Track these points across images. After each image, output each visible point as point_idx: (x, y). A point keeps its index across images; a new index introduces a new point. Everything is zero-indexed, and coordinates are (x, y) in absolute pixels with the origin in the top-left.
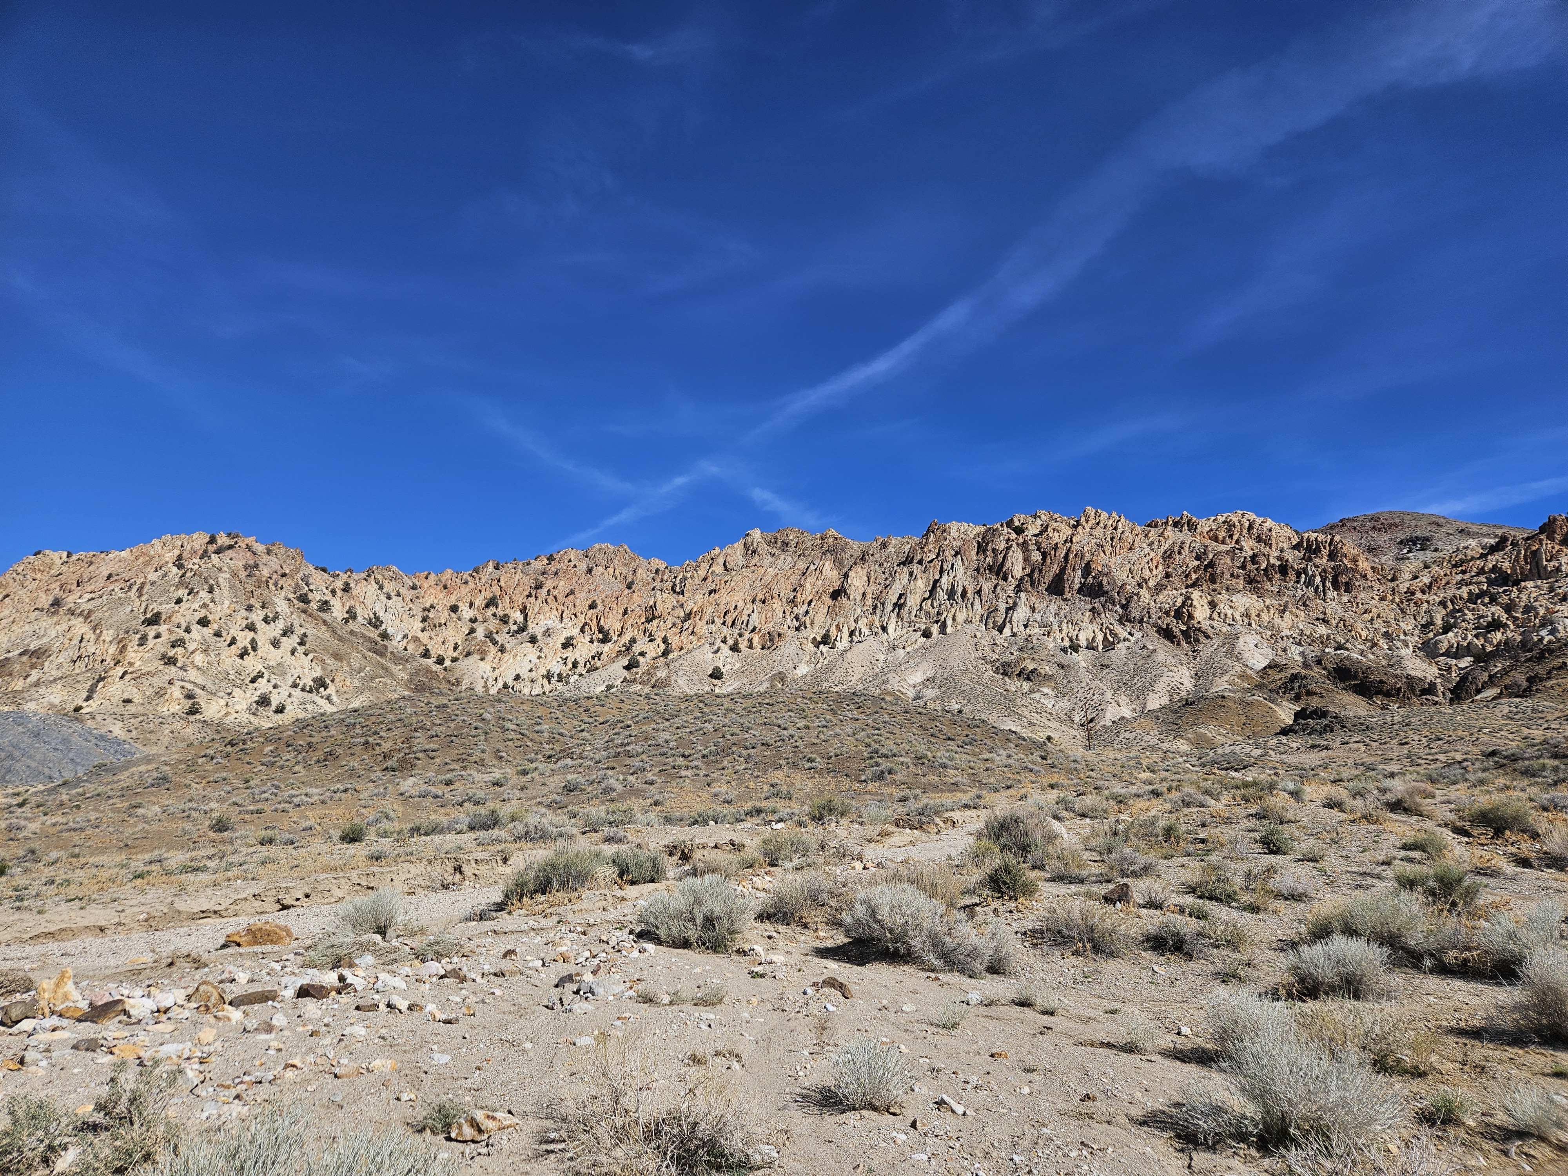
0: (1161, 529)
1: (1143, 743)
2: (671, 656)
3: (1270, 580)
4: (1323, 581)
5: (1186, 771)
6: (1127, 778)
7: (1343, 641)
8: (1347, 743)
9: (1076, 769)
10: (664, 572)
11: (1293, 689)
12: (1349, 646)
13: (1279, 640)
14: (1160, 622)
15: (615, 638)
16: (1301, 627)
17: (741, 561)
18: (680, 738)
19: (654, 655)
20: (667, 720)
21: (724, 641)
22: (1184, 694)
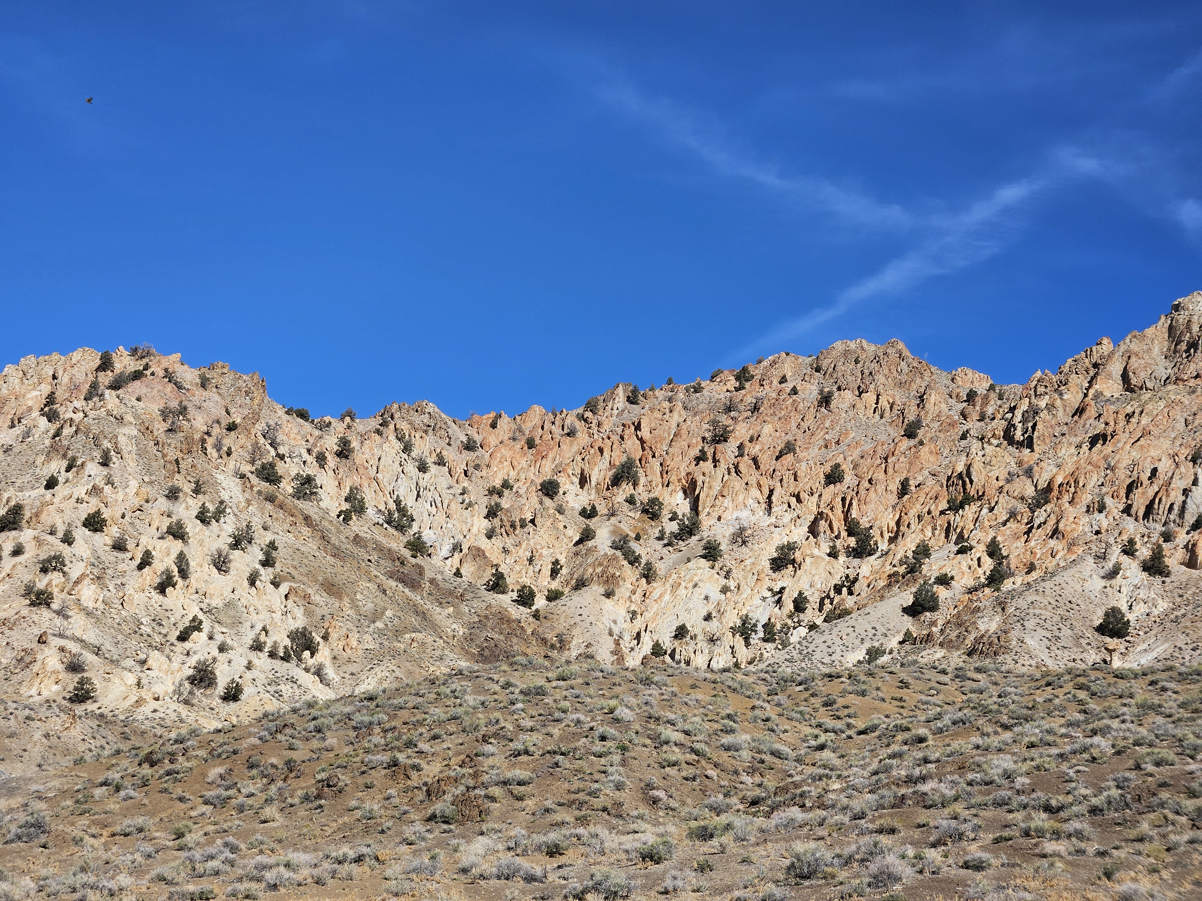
2: (1007, 585)
10: (986, 398)
15: (883, 546)
17: (1164, 369)
18: (1038, 768)
19: (970, 583)
20: (1006, 727)
21: (1129, 550)
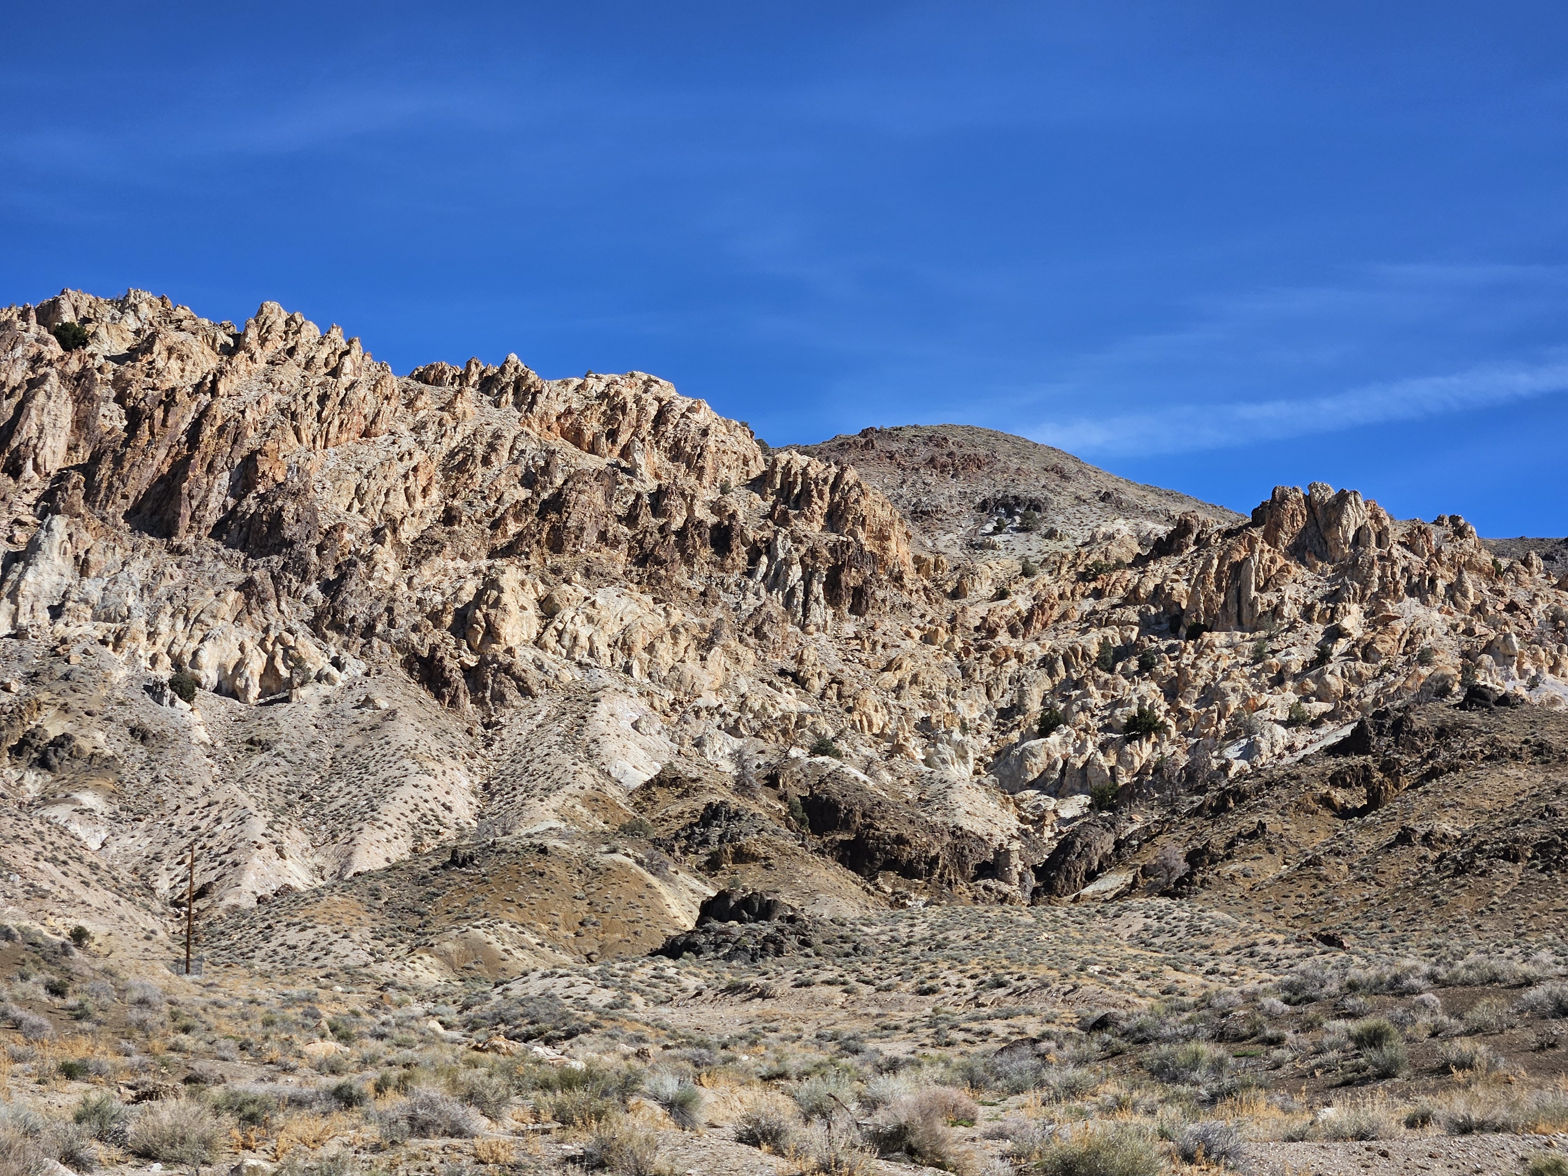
0: (449, 391)
1: (329, 960)
3: (688, 560)
4: (807, 579)
5: (428, 1040)
6: (276, 1053)
7: (831, 734)
8: (808, 984)
9: (142, 1025)
11: (705, 842)
12: (842, 746)
13: (691, 717)
14: (415, 638)
16: (744, 689)
22: (449, 835)
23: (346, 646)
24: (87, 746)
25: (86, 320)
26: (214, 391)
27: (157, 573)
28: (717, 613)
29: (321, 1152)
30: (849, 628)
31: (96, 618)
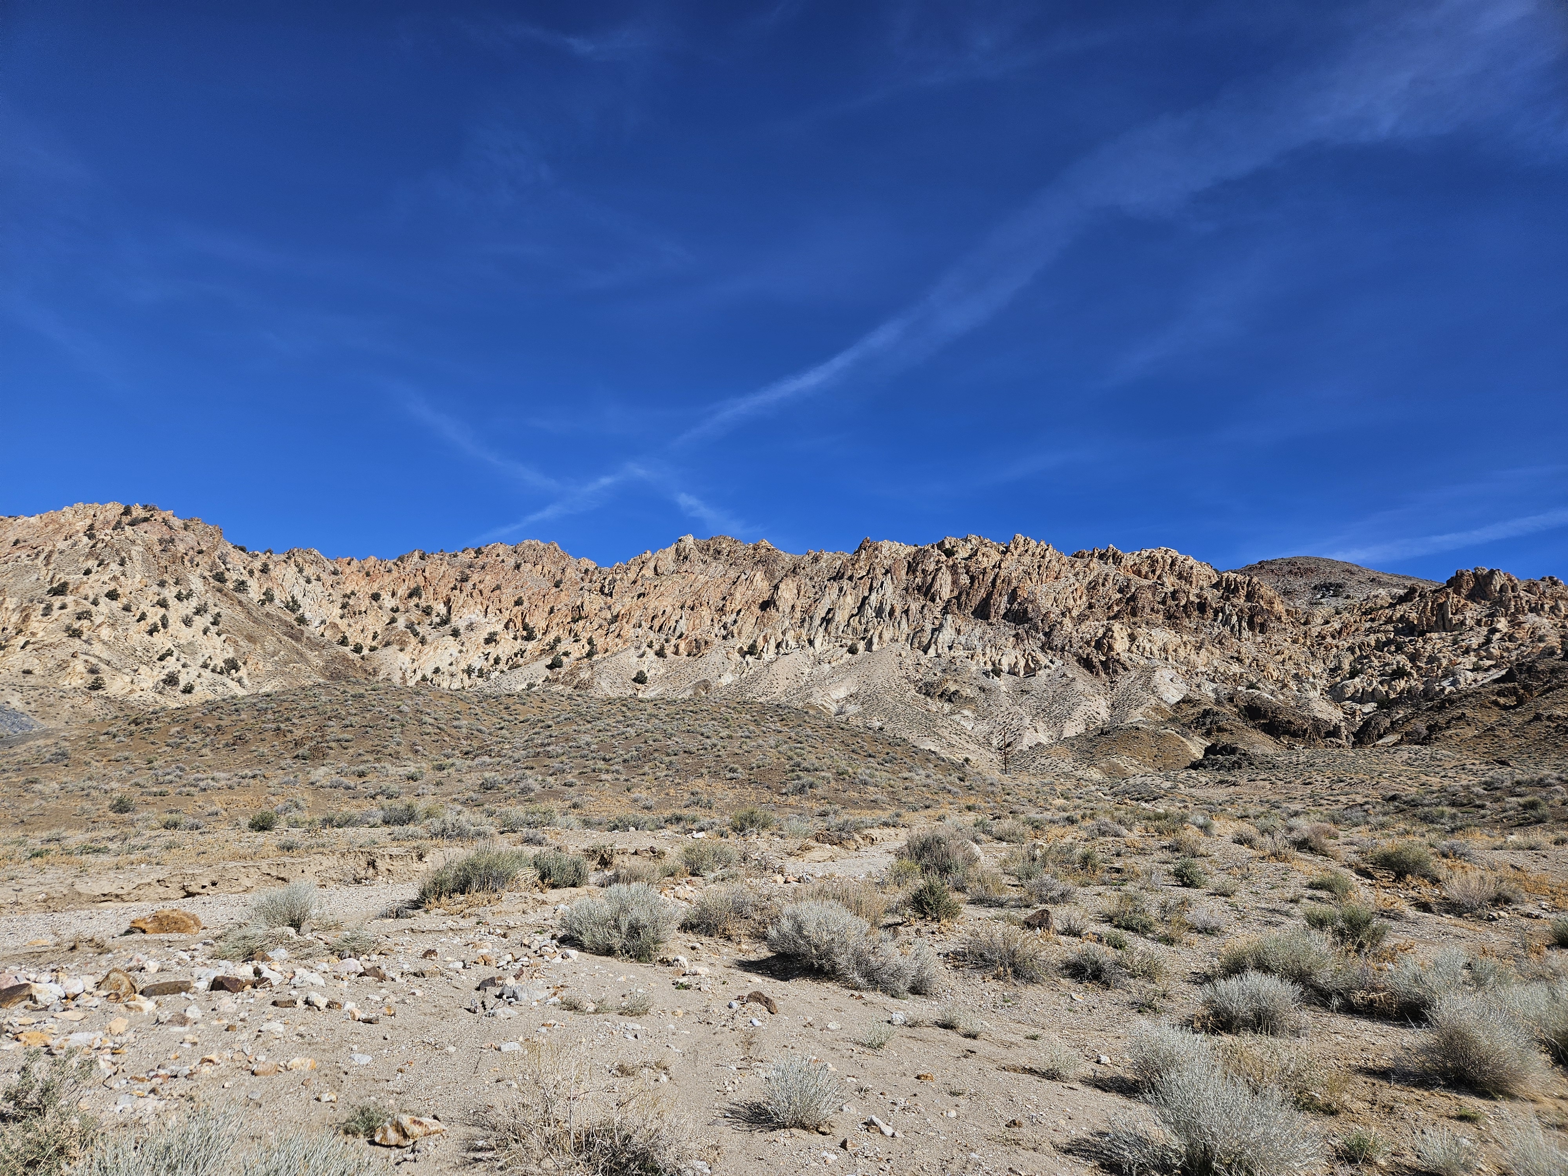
0: (1087, 560)
1: (1057, 770)
2: (595, 658)
3: (1189, 617)
4: (1240, 621)
5: (1098, 800)
6: (1042, 803)
7: (1255, 681)
8: (1254, 780)
9: (992, 792)
10: (593, 572)
11: (1204, 724)
12: (1260, 685)
13: (1194, 676)
14: (1080, 651)
15: (539, 636)
16: (1216, 664)
17: (672, 567)
18: (602, 741)
19: (579, 656)
20: (589, 722)
21: (650, 646)
22: (1100, 723)
23: (1054, 655)
24: (964, 694)
25: (954, 547)
26: (1000, 567)
27: (984, 633)
28: (1202, 636)
29: (1064, 840)
30: (1259, 639)
31: (964, 649)
